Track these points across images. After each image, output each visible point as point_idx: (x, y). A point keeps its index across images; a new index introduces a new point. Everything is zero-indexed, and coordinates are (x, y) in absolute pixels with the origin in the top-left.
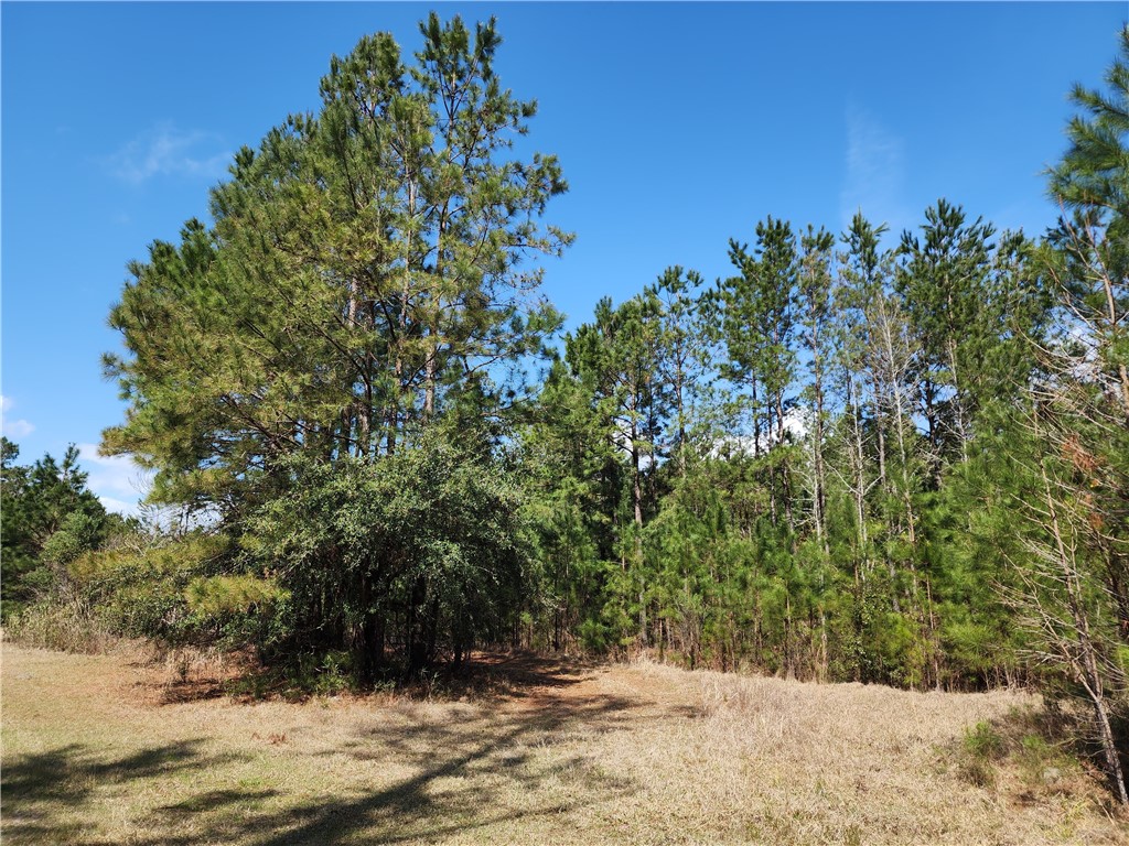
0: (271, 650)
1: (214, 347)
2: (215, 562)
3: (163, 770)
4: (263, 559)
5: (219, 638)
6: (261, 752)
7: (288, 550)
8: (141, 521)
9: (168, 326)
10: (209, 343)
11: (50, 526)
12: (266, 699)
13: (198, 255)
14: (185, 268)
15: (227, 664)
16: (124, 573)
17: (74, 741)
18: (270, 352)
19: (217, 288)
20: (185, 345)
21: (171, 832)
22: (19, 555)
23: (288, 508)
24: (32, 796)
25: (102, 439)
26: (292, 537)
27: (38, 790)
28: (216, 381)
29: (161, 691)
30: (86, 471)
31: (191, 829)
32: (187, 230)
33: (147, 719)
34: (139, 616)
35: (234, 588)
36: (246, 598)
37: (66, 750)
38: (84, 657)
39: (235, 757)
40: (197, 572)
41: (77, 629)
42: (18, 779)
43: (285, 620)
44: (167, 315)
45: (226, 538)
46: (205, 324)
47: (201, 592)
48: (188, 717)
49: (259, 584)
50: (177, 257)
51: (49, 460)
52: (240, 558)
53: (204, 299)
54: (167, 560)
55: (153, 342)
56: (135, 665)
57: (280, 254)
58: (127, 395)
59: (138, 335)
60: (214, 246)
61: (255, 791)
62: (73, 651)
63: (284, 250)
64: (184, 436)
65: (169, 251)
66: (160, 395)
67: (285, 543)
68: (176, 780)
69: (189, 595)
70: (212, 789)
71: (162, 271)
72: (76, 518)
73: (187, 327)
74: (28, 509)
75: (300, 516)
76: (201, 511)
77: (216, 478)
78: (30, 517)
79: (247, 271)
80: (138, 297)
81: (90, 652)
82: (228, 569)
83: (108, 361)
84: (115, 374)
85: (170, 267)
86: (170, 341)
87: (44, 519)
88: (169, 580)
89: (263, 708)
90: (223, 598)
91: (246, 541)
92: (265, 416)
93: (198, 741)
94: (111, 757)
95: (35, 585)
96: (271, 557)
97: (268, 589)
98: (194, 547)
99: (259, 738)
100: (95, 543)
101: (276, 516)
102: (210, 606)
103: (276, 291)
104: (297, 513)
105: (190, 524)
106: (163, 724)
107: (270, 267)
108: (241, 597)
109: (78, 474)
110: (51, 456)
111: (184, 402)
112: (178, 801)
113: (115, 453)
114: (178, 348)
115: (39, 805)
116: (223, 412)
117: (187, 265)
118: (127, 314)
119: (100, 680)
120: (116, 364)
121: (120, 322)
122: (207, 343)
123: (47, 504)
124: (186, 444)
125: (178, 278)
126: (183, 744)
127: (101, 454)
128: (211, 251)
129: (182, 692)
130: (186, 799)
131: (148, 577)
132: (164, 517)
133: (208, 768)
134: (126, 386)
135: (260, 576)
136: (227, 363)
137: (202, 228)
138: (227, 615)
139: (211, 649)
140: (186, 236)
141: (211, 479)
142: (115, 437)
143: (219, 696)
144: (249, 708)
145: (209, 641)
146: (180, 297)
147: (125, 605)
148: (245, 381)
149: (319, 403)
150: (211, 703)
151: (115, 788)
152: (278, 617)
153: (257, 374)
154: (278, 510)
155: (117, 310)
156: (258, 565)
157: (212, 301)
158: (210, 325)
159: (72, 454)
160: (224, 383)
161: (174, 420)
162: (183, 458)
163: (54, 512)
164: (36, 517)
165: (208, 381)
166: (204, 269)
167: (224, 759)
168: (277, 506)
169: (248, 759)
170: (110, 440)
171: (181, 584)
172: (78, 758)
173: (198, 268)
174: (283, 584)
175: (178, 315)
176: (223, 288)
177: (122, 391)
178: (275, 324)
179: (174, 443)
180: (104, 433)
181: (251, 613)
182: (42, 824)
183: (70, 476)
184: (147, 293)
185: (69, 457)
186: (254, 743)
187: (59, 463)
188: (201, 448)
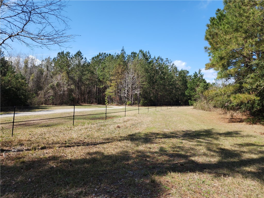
0: (255, 112)
1: (229, 38)
2: (236, 91)
3: (234, 136)
4: (249, 89)
5: (240, 109)
6: (258, 136)
7: (257, 86)
8: (215, 83)
9: (217, 36)
10: (228, 37)
11: (198, 86)
12: (255, 124)
13: (221, 17)
14: (218, 21)
15: (242, 115)
16: (215, 94)
17: (213, 128)
18: (244, 35)
19: (227, 23)
20: (222, 39)
21: (240, 149)
22: (193, 92)
23: (255, 75)
24: (208, 137)
25: (205, 66)
26: (258, 83)
27: (209, 136)
28: (231, 46)
29: (227, 120)
30: (203, 74)
31: (245, 150)
32: (217, 12)
33: (226, 125)
34: (221, 103)
35: (243, 97)
36: (247, 99)
37: (211, 129)
38: (209, 112)
39: (251, 136)
40: (232, 93)
41: (206, 106)
42: (204, 133)
43: (258, 105)
44: (217, 34)
45: (238, 85)
46: (226, 33)
47: (235, 98)
48: (236, 126)
49: (249, 96)
50: (216, 19)
51: (196, 73)
52: (244, 89)
53: (224, 28)
54: (225, 91)
55: (215, 41)
56: (220, 114)
57: (244, 7)
58: (210, 55)
59: (211, 40)
60: (224, 13)
61: (259, 144)
62: (206, 111)
63: (244, 6)
64: (225, 62)
65: (214, 18)
66: (217, 54)
67: (256, 85)
68: (238, 139)
69: (232, 98)
70: (247, 142)
71: (213, 24)
72: (202, 84)
73: (222, 35)
74: (193, 83)
75: (259, 77)
76: (229, 80)
77: (234, 71)
78: (194, 85)
79: (235, 16)
80: (210, 32)
81: (210, 111)
82: (240, 92)
83: (206, 48)
84: (207, 51)
85: (215, 22)
86: (219, 40)
87: (197, 85)
88: (226, 95)
89: (255, 126)
90: (241, 99)
91: (244, 85)
92: (245, 53)
93: (240, 131)
94: (221, 132)
95: (197, 98)
96: (252, 88)
97: (253, 97)
98: (231, 87)
99: (256, 133)
100: (207, 89)
101: (252, 78)
102: (237, 101)
103: (244, 18)
104: (258, 77)
105: (227, 83)
106: (230, 127)
107: (242, 12)
108: (245, 99)
109: (202, 75)
110: (196, 72)
111: (224, 53)
112: (240, 143)
113: (209, 69)
114: (221, 41)
115: (210, 139)
116: (233, 54)
117: (219, 20)
118: (208, 36)
119: (214, 117)
120: (207, 48)
121: (207, 39)
122: (227, 37)
123: (197, 82)
124: (226, 64)
125: (217, 24)
126: (237, 131)
127: (206, 69)
128: (224, 14)
129: (232, 120)
130: (241, 143)
131: (221, 95)
132: (220, 82)
133: (245, 137)
134: (209, 53)
135: (249, 93)
136: (233, 41)
137: (220, 10)
138: (242, 103)
139: (238, 112)
140: (217, 14)
141: (233, 71)
142: (208, 65)
143: (242, 122)
144: (251, 125)
145: (238, 109)
146: (218, 29)
147: (217, 101)
148: (239, 45)
149: (262, 45)
150: (241, 123)
151: (224, 138)
152: (256, 104)
153: (242, 42)
154: (252, 76)
155: (206, 36)
156: (249, 91)
157: (226, 27)
158: (228, 33)
159: (200, 71)
160: (234, 46)
161: (221, 58)
162: (225, 67)
163: (198, 83)
164: (195, 84)
165: (229, 47)
166: (223, 20)
167: (248, 136)
168: (252, 75)
169: (255, 137)
170: (207, 66)
171: (229, 96)
172: (214, 131)
173: (222, 20)
174: (256, 96)
175: (219, 33)
176: (228, 23)
177: (209, 55)
178: (245, 27)
179: (223, 64)
180: (206, 65)
181: (248, 103)
182: (211, 142)
183: (200, 75)
184: (211, 30)
185: (199, 72)
186: (255, 134)
187: (198, 73)
188: (229, 64)
